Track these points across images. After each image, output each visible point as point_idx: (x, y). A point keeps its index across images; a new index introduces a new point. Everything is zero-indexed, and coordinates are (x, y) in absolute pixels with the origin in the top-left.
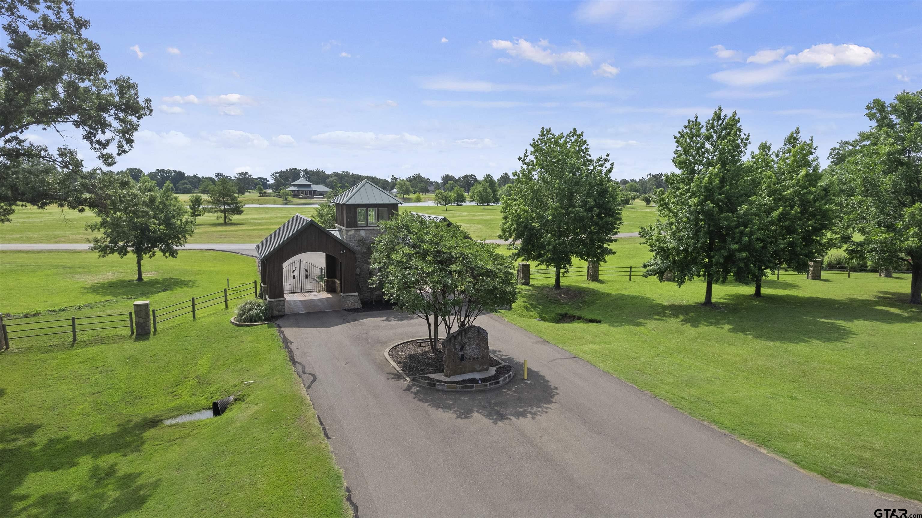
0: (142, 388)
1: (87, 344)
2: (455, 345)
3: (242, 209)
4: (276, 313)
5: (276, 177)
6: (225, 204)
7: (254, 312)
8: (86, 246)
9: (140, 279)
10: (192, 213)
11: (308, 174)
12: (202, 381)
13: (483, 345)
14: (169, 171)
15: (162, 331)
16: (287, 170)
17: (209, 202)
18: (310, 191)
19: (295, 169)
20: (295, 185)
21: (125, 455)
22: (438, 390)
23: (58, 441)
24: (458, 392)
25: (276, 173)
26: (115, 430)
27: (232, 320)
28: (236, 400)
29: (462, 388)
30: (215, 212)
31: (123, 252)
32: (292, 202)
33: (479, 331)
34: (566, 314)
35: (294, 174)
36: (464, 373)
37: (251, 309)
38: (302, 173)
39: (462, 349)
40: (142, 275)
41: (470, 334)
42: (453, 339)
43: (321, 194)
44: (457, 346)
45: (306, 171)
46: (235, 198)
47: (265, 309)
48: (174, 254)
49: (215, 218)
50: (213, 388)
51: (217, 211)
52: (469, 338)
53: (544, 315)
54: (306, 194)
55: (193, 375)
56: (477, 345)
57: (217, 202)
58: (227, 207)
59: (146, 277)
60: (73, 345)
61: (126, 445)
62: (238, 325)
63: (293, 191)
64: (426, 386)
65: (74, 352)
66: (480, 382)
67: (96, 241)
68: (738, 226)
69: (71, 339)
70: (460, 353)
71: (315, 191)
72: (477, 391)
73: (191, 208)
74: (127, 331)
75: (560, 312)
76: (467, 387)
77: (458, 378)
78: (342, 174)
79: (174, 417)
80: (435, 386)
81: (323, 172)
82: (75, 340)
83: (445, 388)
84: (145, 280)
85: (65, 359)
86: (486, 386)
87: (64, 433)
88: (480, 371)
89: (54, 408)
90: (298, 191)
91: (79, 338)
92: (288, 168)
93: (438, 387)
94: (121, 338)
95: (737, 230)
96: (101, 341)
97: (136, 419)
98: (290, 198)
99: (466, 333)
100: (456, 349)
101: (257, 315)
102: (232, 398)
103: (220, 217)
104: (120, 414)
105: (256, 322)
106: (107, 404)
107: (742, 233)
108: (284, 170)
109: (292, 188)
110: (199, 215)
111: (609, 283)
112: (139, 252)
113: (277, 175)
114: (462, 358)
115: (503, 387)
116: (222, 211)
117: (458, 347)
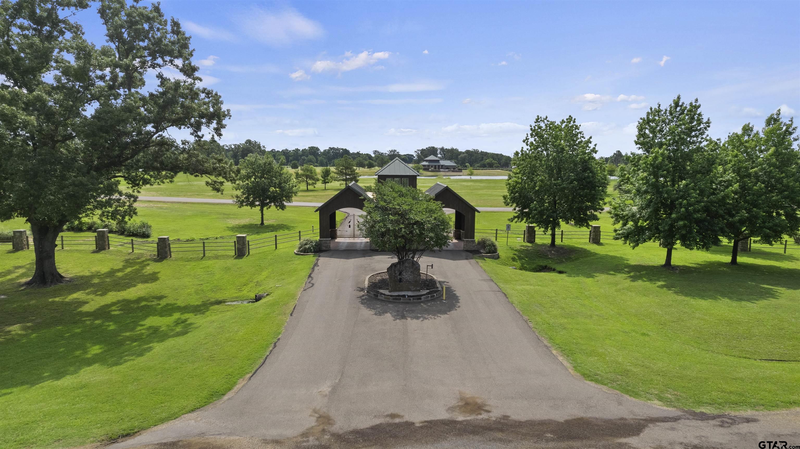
0: (224, 285)
1: (209, 258)
2: (395, 271)
3: (358, 178)
4: (324, 248)
5: (418, 153)
6: (346, 174)
7: (307, 246)
8: (230, 201)
9: (262, 223)
10: (323, 181)
11: (444, 151)
12: (258, 284)
13: (416, 273)
14: (338, 149)
15: (252, 255)
16: (427, 148)
17: (335, 173)
18: (439, 166)
19: (433, 147)
20: (427, 161)
21: (195, 315)
22: (379, 299)
23: (171, 305)
24: (391, 301)
25: (418, 150)
26: (199, 303)
27: (295, 251)
28: (267, 295)
29: (394, 299)
30: (339, 181)
31: (252, 205)
32: (423, 174)
33: (413, 263)
34: (546, 266)
35: (432, 151)
36: (402, 291)
37: (306, 244)
38: (439, 151)
39: (400, 274)
40: (264, 222)
41: (406, 264)
42: (393, 266)
43: (447, 168)
44: (396, 272)
45: (442, 149)
46: (354, 170)
47: (315, 245)
48: (283, 207)
49: (339, 185)
50: (261, 288)
51: (341, 180)
52: (406, 267)
53: (525, 265)
54: (435, 168)
55: (255, 281)
56: (411, 272)
57: (341, 173)
58: (348, 177)
59: (266, 223)
60: (202, 259)
61: (200, 311)
62: (297, 254)
63: (424, 166)
64: (373, 296)
65: (200, 262)
66: (407, 297)
67: (237, 197)
68: (678, 199)
69: (202, 255)
70: (399, 277)
71: (442, 166)
72: (402, 302)
73: (322, 177)
74: (233, 253)
75: (541, 264)
76: (397, 299)
77: (396, 294)
78: (472, 152)
79: (232, 301)
80: (377, 297)
81: (456, 150)
82: (204, 256)
83: (383, 298)
84: (266, 224)
85: (195, 265)
86: (410, 300)
87: (175, 302)
88: (414, 291)
89: (177, 289)
90: (429, 165)
91: (206, 255)
92: (427, 147)
93: (379, 297)
94: (228, 257)
95: (677, 202)
96: (217, 257)
97: (213, 300)
98: (421, 171)
99: (403, 263)
100: (396, 274)
101: (309, 248)
102: (266, 294)
103: (342, 184)
104: (207, 296)
105: (308, 252)
106: (203, 291)
107: (681, 204)
108: (424, 148)
109: (425, 163)
110: (328, 182)
111: (606, 246)
112: (263, 205)
113: (419, 152)
114: (400, 280)
115: (422, 302)
116: (343, 180)
117: (398, 273)
